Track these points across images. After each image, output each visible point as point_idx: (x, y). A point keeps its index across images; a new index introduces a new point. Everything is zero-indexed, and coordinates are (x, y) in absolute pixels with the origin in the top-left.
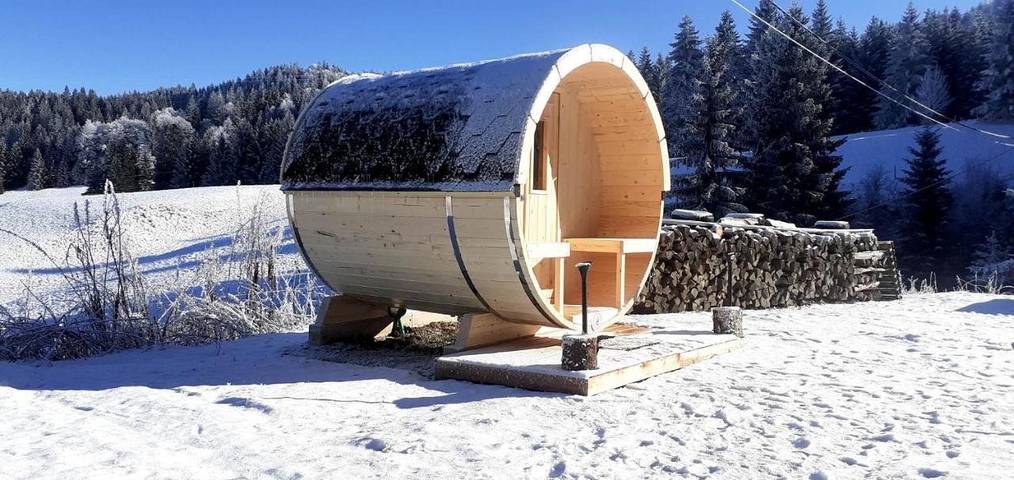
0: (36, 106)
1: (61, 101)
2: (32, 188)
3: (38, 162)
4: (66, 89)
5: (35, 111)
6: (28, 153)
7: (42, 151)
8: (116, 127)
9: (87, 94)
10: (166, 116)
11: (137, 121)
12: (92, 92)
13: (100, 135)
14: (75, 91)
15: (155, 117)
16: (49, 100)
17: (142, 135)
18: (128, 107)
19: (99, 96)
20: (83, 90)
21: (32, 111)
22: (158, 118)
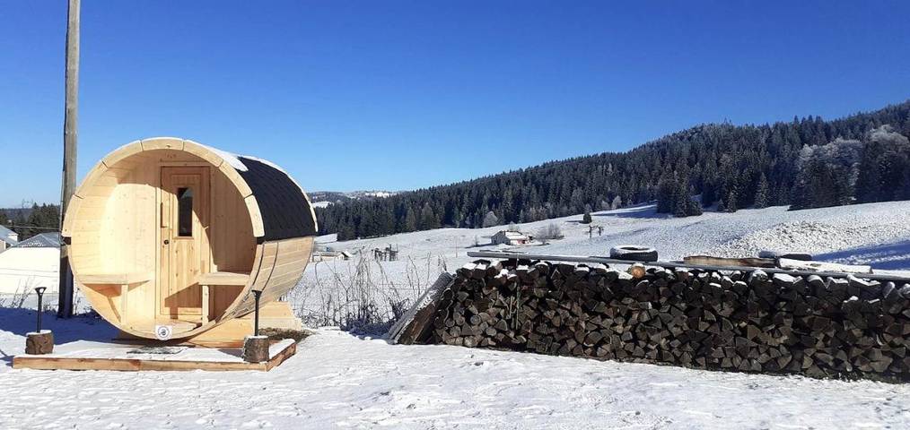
0: (770, 137)
1: (790, 130)
2: (757, 207)
3: (763, 185)
4: (796, 118)
5: (769, 141)
6: (755, 178)
7: (767, 175)
8: (830, 148)
9: (814, 120)
10: (881, 133)
11: (851, 141)
12: (818, 118)
13: (816, 157)
14: (804, 119)
15: (869, 136)
16: (781, 130)
17: (856, 153)
18: (852, 128)
19: (824, 121)
20: (810, 118)
21: (766, 141)
22: (873, 136)
